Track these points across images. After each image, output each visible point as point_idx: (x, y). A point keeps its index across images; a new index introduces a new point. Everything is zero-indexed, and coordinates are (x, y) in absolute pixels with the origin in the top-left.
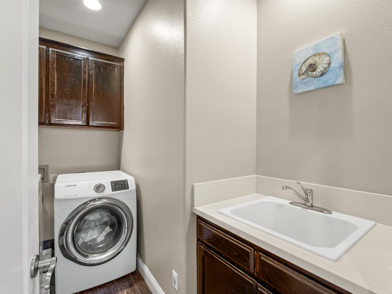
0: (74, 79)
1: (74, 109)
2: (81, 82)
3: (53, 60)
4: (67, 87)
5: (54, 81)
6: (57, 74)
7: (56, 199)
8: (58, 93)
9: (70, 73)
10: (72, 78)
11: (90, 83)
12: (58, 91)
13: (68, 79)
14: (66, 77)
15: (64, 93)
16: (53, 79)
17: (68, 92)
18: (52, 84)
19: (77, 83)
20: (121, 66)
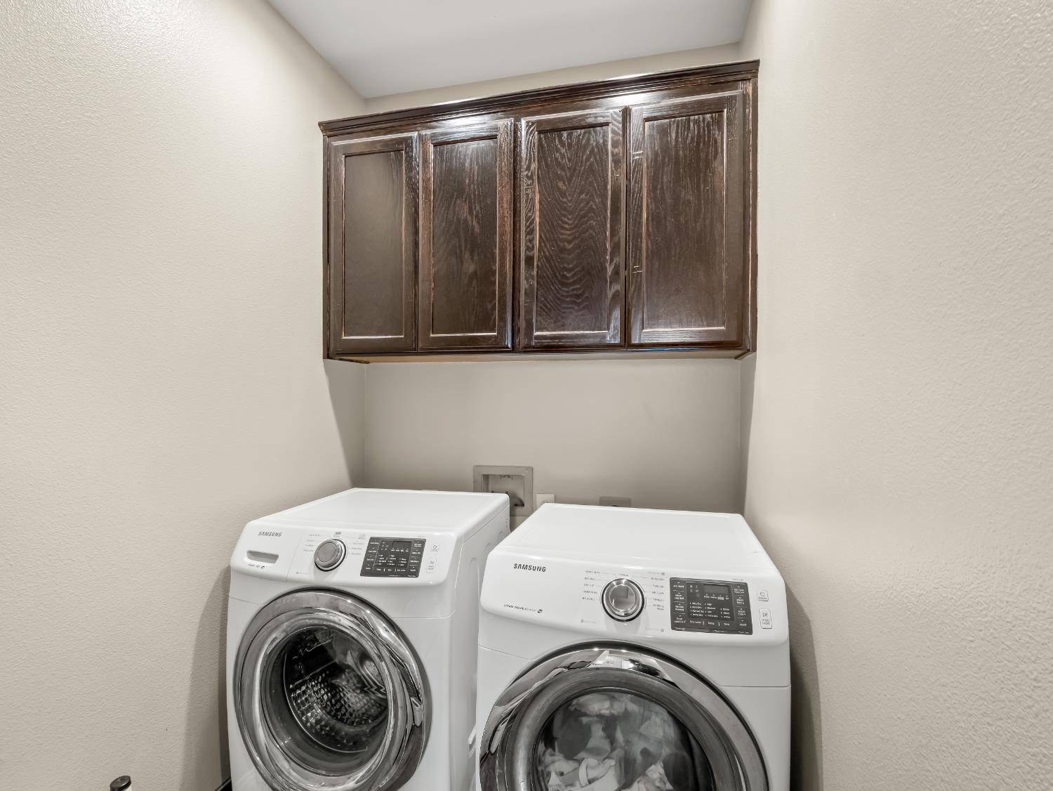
0: (586, 195)
1: (586, 295)
2: (607, 198)
3: (530, 153)
4: (566, 226)
5: (532, 214)
6: (539, 192)
7: (485, 611)
8: (544, 252)
9: (574, 178)
10: (581, 192)
11: (634, 192)
12: (543, 244)
13: (569, 198)
14: (563, 194)
15: (558, 246)
16: (530, 211)
17: (569, 242)
18: (529, 227)
19: (594, 206)
20: (745, 96)
